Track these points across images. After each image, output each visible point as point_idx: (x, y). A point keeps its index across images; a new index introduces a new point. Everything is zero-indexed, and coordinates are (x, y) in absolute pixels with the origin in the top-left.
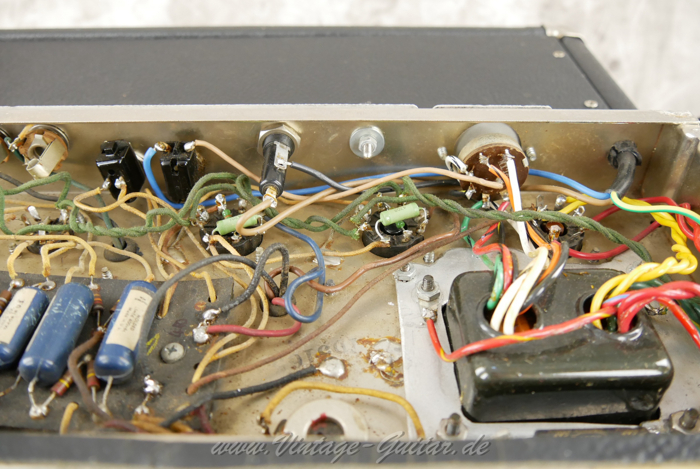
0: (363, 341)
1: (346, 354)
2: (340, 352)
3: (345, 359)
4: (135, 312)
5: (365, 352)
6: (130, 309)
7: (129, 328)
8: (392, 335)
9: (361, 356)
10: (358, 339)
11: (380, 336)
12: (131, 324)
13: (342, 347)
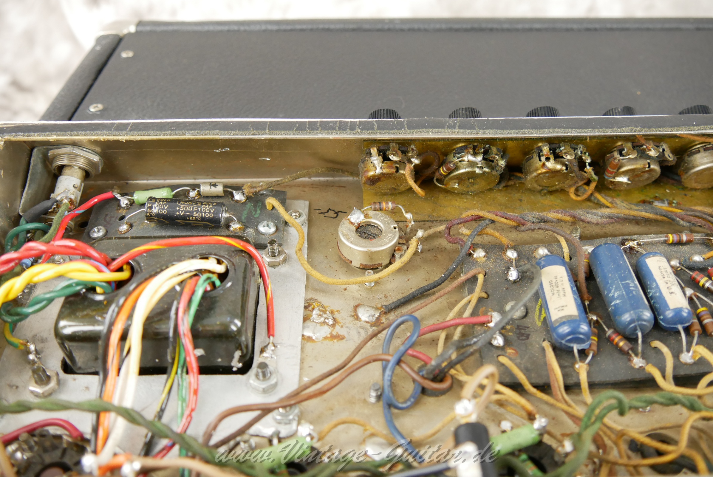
0: (339, 337)
1: (356, 326)
2: (361, 327)
3: (356, 321)
4: (559, 295)
5: (337, 327)
6: (564, 296)
7: (554, 281)
8: (309, 345)
9: (342, 324)
10: (344, 341)
11: (322, 343)
12: (554, 284)
13: (359, 333)
